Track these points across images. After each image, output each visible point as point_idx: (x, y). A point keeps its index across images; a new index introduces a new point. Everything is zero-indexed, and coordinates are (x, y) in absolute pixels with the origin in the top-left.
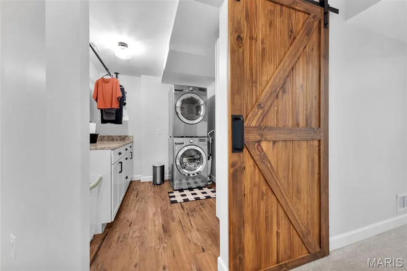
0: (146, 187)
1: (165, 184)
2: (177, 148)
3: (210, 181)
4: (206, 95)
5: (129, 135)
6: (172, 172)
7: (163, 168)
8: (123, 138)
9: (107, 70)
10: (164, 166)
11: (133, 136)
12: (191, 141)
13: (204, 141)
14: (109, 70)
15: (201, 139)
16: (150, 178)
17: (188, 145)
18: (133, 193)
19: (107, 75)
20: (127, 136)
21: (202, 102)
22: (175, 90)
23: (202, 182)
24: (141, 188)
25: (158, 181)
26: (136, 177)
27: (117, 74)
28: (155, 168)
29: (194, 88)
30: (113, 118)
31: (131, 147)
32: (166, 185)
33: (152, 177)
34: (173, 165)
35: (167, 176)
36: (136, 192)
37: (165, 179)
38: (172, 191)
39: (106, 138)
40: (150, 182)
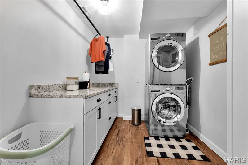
0: (126, 126)
1: (142, 125)
2: (153, 94)
3: (187, 131)
4: (185, 40)
5: (116, 82)
6: (148, 115)
7: (140, 111)
8: (112, 85)
9: (97, 31)
10: (141, 109)
11: (118, 84)
12: (168, 89)
13: (182, 89)
14: (98, 31)
15: (179, 87)
16: (129, 118)
17: (164, 93)
18: (115, 131)
19: (97, 35)
20: (114, 84)
21: (180, 48)
22: (152, 39)
23: (179, 130)
24: (122, 126)
25: (136, 123)
26: (120, 115)
27: (108, 37)
28: (133, 110)
29: (172, 34)
30: (102, 69)
31: (115, 92)
32: (142, 127)
33: (131, 116)
34: (148, 110)
35: (143, 118)
36: (118, 130)
37: (142, 120)
38: (148, 136)
39: (101, 85)
40: (130, 120)
